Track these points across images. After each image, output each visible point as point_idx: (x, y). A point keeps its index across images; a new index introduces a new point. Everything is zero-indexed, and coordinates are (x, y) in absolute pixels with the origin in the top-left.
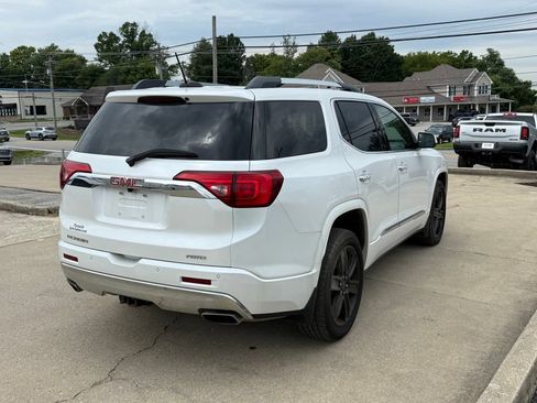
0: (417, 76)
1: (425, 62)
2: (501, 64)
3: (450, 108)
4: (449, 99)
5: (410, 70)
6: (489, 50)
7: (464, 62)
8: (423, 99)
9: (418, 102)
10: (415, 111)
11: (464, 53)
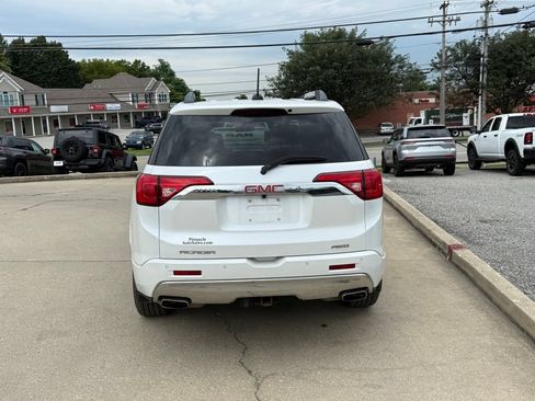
0: (97, 84)
1: (102, 70)
2: (172, 74)
3: (136, 115)
4: (133, 107)
5: (88, 77)
6: (160, 60)
7: (139, 71)
8: (108, 106)
9: (104, 109)
10: (101, 118)
11: (137, 62)
